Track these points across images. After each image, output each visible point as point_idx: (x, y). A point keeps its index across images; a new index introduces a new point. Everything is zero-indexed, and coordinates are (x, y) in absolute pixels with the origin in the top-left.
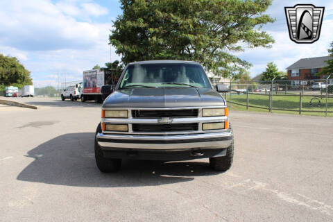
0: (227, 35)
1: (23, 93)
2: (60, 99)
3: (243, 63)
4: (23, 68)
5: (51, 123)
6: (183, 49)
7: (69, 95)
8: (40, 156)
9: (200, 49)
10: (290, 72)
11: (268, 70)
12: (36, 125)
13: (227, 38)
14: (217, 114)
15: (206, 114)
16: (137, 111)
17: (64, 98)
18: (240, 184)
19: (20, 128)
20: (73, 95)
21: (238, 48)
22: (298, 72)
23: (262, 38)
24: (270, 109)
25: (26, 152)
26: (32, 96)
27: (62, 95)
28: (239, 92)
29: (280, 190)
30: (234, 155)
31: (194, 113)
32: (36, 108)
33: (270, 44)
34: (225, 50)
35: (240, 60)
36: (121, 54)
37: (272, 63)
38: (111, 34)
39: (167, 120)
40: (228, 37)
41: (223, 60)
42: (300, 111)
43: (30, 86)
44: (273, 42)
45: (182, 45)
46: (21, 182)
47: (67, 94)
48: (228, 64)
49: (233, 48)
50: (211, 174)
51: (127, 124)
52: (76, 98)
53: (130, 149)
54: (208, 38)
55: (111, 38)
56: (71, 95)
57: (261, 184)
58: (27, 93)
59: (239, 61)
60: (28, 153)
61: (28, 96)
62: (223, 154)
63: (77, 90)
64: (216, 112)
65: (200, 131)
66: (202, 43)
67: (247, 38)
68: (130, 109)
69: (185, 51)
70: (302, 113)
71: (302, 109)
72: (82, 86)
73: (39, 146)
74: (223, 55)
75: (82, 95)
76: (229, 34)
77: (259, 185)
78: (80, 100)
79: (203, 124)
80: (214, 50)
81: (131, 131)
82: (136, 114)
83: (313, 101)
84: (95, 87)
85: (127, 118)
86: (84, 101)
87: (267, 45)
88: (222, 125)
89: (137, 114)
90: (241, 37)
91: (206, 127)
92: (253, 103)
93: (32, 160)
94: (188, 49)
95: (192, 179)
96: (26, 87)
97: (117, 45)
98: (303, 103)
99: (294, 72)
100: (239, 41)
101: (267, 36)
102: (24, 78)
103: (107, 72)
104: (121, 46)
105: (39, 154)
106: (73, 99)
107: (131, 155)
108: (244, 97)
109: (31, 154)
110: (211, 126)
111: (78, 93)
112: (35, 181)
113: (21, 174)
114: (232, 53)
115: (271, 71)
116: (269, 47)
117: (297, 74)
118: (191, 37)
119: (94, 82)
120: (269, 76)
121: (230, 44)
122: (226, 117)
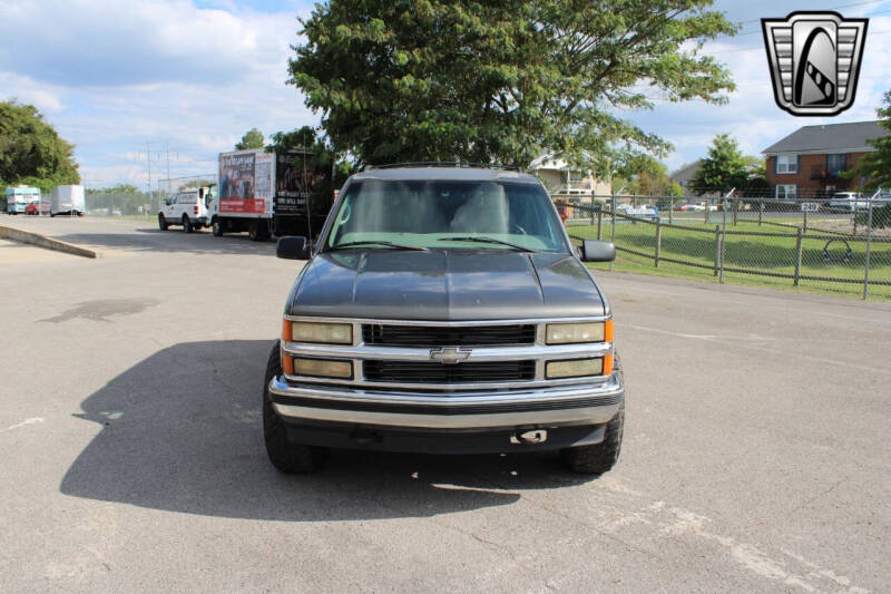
0: (607, 63)
1: (55, 203)
2: (157, 225)
3: (651, 141)
4: (55, 134)
5: (135, 307)
6: (489, 100)
7: (180, 216)
8: (116, 415)
9: (532, 102)
10: (772, 160)
11: (714, 153)
12: (97, 311)
13: (608, 71)
14: (585, 337)
15: (556, 337)
16: (376, 327)
17: (165, 223)
18: (638, 517)
19: (56, 320)
20: (191, 215)
21: (637, 100)
22: (795, 162)
23: (701, 74)
24: (716, 269)
25: (77, 404)
26: (79, 214)
27: (161, 215)
28: (633, 219)
29: (739, 539)
30: (625, 439)
31: (526, 334)
32: (91, 255)
33: (723, 92)
34: (604, 105)
35: (641, 134)
36: (321, 109)
37: (725, 136)
38: (295, 57)
39: (454, 354)
40: (610, 69)
41: (597, 130)
42: (796, 277)
43: (74, 187)
44: (731, 87)
45: (487, 89)
46: (71, 500)
47: (174, 213)
48: (609, 143)
49: (622, 99)
50: (564, 484)
51: (349, 361)
52: (200, 223)
53: (358, 425)
54: (556, 75)
55: (295, 68)
56: (185, 215)
57: (690, 516)
58: (65, 207)
59: (639, 135)
60: (84, 405)
61: (68, 213)
62: (597, 439)
63: (201, 203)
64: (582, 332)
65: (539, 381)
66: (540, 88)
67: (660, 73)
68: (358, 324)
69: (493, 105)
70: (801, 282)
71: (803, 271)
72: (215, 193)
73: (111, 384)
74: (597, 119)
75: (215, 218)
76: (614, 63)
77: (688, 521)
78: (210, 230)
79: (547, 362)
80: (572, 106)
81: (360, 379)
82: (373, 335)
83: (830, 248)
84: (249, 199)
85: (351, 344)
86: (219, 234)
87: (715, 95)
88: (596, 366)
89: (377, 334)
90: (642, 71)
91: (553, 369)
92: (672, 250)
93: (96, 428)
94: (503, 98)
95: (516, 497)
96: (61, 188)
97: (310, 89)
98: (805, 252)
99: (783, 161)
100: (639, 81)
101: (715, 70)
102: (56, 162)
103: (282, 160)
104: (321, 91)
105: (112, 409)
106: (191, 226)
107: (361, 441)
108: (650, 231)
109: (92, 408)
110: (567, 368)
111: (203, 212)
112: (107, 497)
113: (69, 474)
114: (620, 112)
115: (723, 158)
116: (720, 101)
117: (791, 167)
118: (510, 72)
119: (247, 184)
120: (718, 169)
121: (615, 87)
122: (606, 346)
